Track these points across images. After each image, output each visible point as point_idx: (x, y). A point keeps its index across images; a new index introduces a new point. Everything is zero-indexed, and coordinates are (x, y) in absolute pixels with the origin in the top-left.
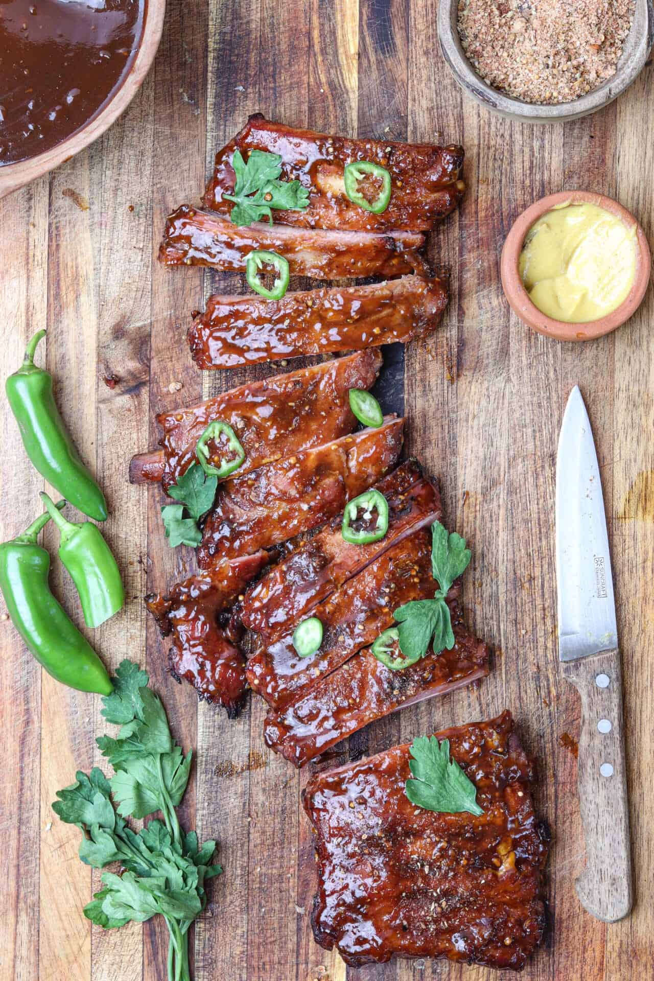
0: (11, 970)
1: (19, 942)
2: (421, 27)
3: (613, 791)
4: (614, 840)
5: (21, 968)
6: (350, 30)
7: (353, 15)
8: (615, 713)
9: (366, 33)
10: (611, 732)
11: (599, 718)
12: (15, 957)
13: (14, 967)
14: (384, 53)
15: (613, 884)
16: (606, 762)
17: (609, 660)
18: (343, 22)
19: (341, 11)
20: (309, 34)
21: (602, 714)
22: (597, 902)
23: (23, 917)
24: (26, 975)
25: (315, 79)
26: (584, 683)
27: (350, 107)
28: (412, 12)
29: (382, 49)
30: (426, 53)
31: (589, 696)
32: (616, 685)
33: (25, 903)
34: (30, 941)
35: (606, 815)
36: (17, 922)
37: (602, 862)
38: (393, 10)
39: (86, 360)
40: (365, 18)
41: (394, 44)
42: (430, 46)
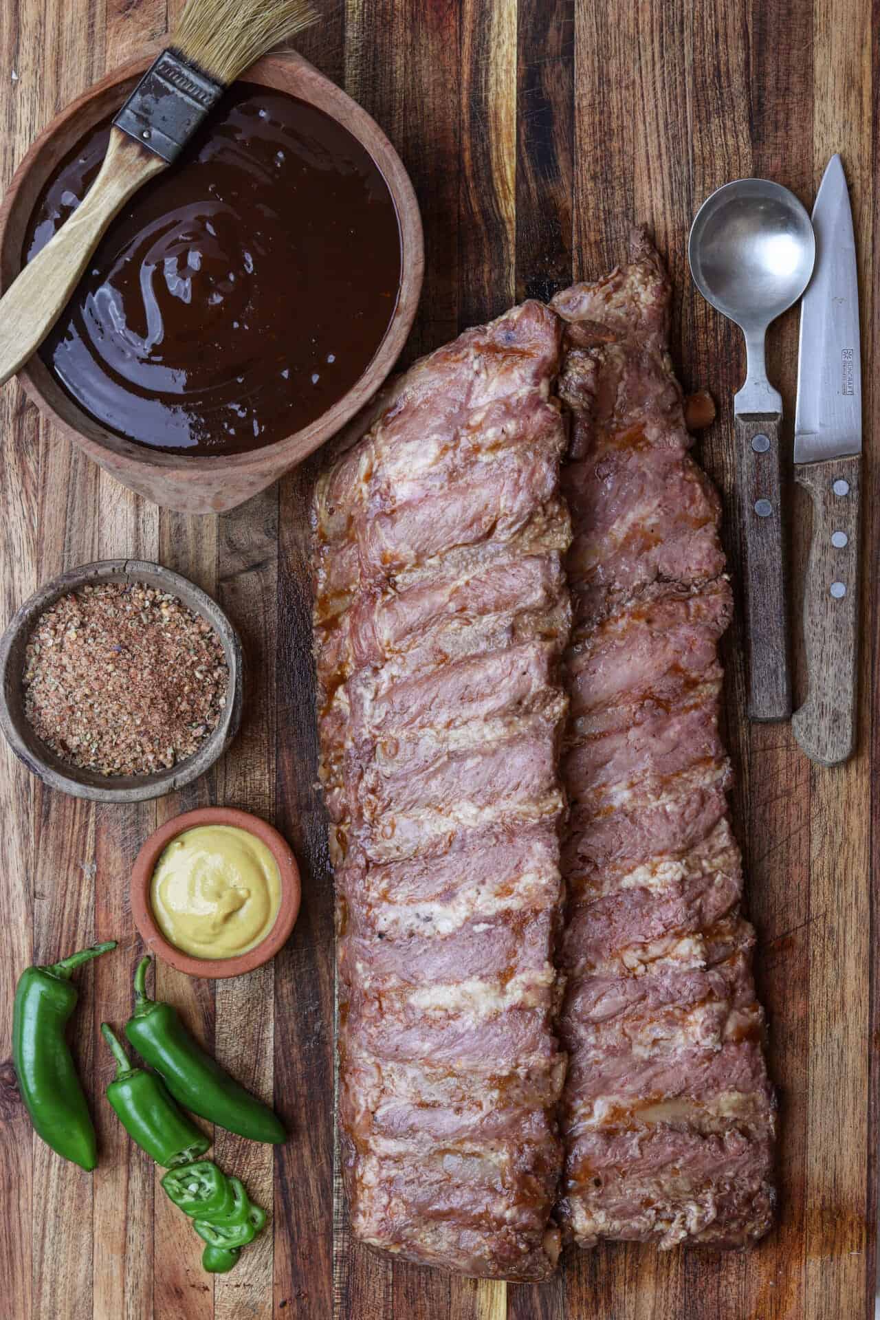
0: (122, 1233)
1: (131, 1202)
2: (587, 147)
3: (844, 615)
4: (840, 670)
5: (134, 1231)
6: (506, 152)
7: (510, 134)
8: (852, 526)
9: (525, 155)
10: (847, 547)
11: (834, 530)
12: (127, 1218)
13: (126, 1229)
14: (545, 178)
15: (835, 721)
16: (838, 580)
17: (850, 464)
18: (498, 141)
19: (496, 129)
20: (459, 156)
21: (838, 525)
22: (814, 739)
23: (136, 1172)
24: (140, 1238)
25: (466, 209)
26: (820, 488)
27: (507, 239)
28: (577, 130)
29: (543, 173)
30: (594, 178)
31: (824, 503)
32: (855, 494)
33: (139, 1155)
34: (144, 1200)
35: (833, 640)
36: (129, 1178)
37: (825, 695)
38: (556, 128)
39: (205, 532)
40: (523, 137)
41: (557, 167)
42: (598, 169)
